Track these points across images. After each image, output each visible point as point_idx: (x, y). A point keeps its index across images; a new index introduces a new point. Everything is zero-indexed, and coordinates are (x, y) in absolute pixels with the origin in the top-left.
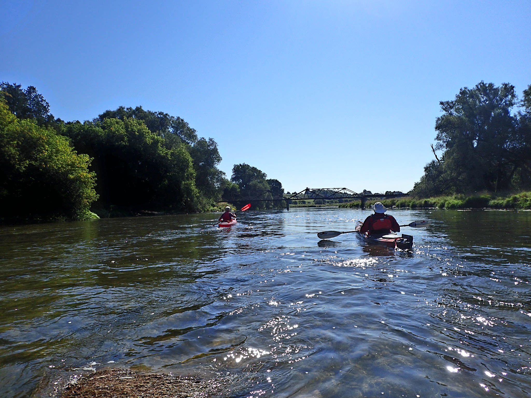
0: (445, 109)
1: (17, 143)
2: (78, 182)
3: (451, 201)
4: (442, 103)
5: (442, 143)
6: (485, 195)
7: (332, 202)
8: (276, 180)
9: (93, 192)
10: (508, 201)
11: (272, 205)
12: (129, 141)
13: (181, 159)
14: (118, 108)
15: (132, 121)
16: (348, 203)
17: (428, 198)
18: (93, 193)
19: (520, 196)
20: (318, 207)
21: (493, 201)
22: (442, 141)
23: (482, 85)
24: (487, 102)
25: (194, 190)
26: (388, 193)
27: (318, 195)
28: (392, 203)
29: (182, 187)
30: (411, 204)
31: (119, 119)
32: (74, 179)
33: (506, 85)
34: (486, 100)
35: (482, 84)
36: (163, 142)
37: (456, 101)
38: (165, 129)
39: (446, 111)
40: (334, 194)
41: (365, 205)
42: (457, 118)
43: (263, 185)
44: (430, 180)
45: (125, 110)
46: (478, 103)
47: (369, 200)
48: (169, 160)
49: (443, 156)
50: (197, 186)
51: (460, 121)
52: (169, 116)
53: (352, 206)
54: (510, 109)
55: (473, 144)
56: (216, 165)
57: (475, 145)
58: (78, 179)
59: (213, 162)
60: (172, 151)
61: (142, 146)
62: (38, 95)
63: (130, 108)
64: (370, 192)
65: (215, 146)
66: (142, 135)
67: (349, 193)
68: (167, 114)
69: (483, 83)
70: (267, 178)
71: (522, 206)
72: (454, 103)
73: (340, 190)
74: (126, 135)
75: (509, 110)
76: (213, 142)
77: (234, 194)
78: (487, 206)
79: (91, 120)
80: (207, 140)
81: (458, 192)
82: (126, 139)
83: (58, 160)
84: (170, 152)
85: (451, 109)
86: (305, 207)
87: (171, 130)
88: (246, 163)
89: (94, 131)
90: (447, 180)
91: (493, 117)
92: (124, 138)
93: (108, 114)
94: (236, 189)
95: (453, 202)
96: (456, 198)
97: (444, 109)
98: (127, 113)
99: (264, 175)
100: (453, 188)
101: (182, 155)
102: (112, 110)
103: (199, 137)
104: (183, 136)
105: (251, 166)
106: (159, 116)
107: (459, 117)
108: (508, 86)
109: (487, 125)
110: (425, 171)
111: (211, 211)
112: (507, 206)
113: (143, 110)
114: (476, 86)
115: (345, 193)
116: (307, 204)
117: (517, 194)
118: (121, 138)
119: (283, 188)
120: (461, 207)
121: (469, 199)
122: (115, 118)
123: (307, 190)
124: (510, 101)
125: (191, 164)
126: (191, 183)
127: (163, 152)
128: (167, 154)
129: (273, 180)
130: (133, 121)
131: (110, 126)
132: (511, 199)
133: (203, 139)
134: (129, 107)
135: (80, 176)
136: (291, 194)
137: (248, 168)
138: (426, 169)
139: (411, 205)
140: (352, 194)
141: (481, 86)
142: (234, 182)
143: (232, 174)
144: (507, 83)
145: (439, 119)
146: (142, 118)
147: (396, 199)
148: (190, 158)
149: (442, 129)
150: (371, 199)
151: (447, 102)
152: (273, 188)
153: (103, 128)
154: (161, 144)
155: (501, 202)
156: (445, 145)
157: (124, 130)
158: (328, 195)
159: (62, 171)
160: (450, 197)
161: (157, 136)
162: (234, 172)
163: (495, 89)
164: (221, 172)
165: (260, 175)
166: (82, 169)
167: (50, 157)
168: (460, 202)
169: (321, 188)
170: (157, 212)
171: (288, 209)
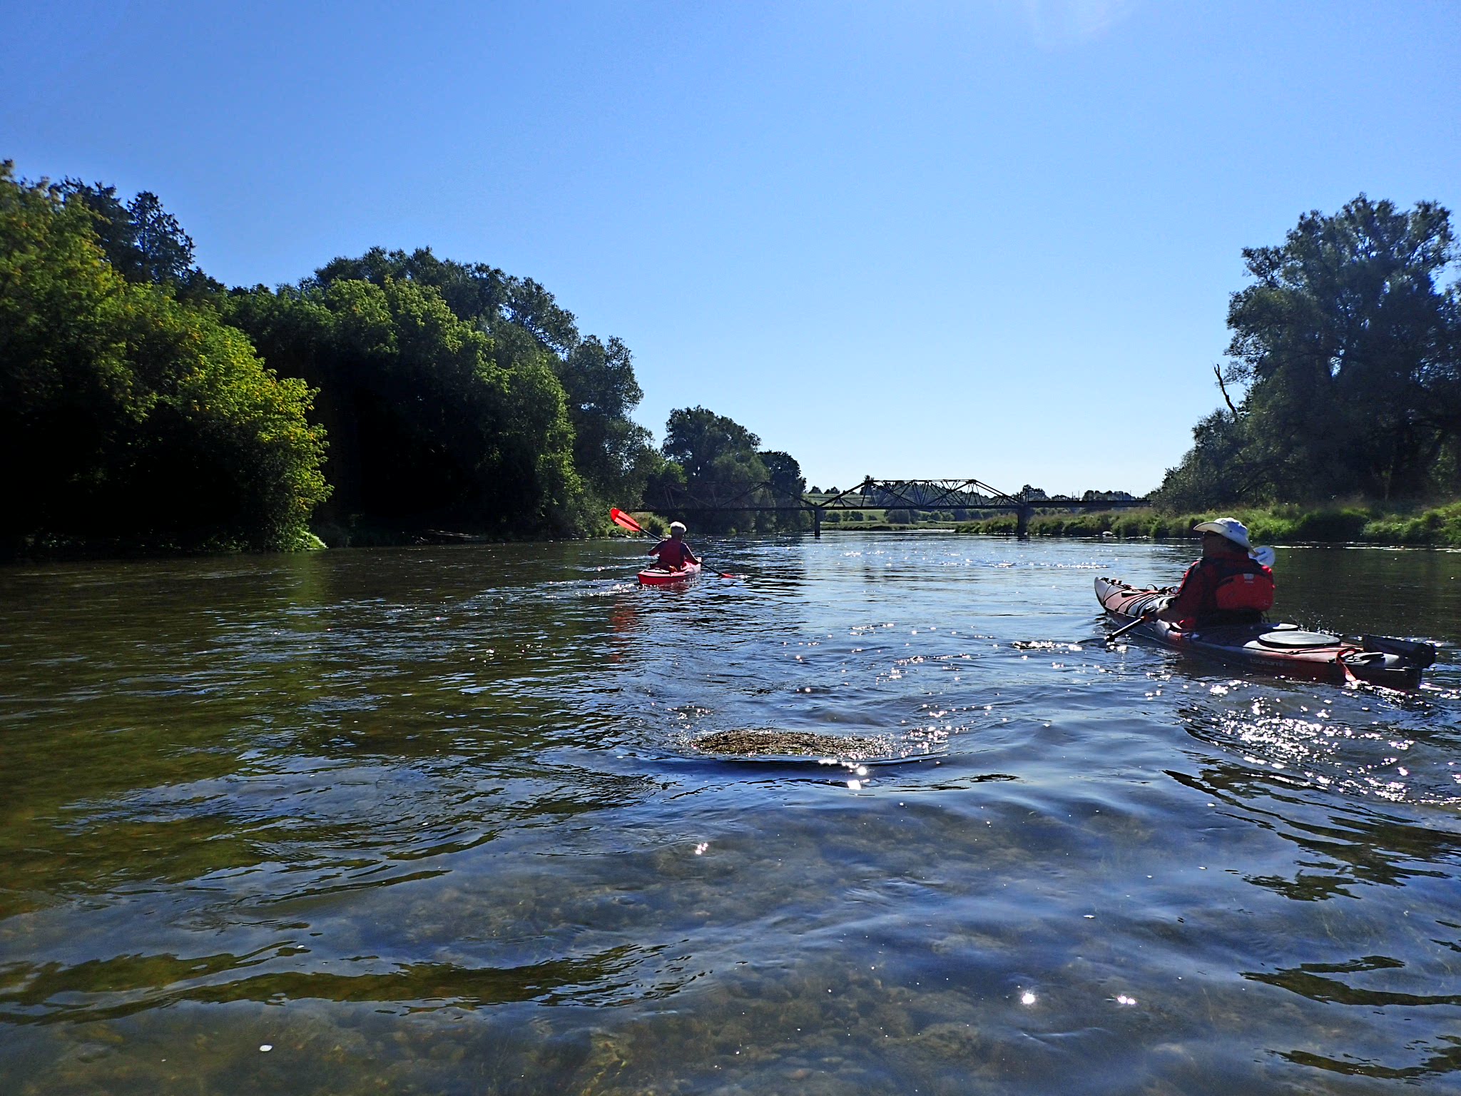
0: (1258, 271)
1: (129, 347)
2: (281, 451)
3: (1261, 523)
4: (1248, 253)
5: (1245, 364)
6: (1353, 507)
7: (935, 517)
8: (785, 454)
9: (316, 478)
10: (1416, 526)
11: (772, 521)
12: (401, 342)
13: (537, 394)
14: (368, 251)
15: (406, 289)
16: (981, 522)
17: (1201, 513)
18: (318, 480)
19: (1446, 511)
20: (896, 530)
21: (1374, 525)
22: (1244, 358)
23: (1360, 204)
24: (1374, 254)
25: (568, 477)
26: (1090, 495)
27: (899, 497)
28: (1103, 523)
29: (538, 469)
30: (1153, 528)
31: (372, 281)
32: (270, 442)
33: (1427, 207)
34: (1371, 248)
35: (1362, 203)
36: (489, 346)
37: (1288, 249)
38: (492, 311)
39: (1259, 274)
40: (944, 496)
41: (1028, 528)
42: (1286, 296)
43: (749, 467)
44: (1207, 463)
45: (387, 256)
46: (1347, 252)
47: (1038, 514)
48: (504, 395)
49: (1248, 399)
50: (578, 465)
51: (1294, 303)
52: (503, 275)
53: (993, 530)
54: (1433, 273)
55: (1328, 369)
56: (626, 412)
57: (1335, 371)
58: (282, 444)
59: (619, 404)
60: (512, 371)
61: (435, 358)
62: (165, 215)
63: (401, 253)
64: (1040, 492)
65: (626, 359)
66: (433, 327)
67: (983, 493)
68: (497, 271)
69: (1364, 201)
70: (762, 448)
71: (1450, 539)
72: (1282, 252)
73: (960, 484)
74: (393, 328)
75: (1433, 277)
76: (621, 347)
77: (672, 490)
78: (1359, 538)
79: (295, 284)
80: (605, 342)
81: (1283, 497)
82: (392, 338)
83: (231, 392)
84: (507, 374)
85: (1273, 269)
86: (861, 529)
87: (507, 313)
88: (704, 407)
89: (308, 314)
90: (1256, 465)
91: (1387, 296)
92: (388, 334)
93: (339, 269)
94: (676, 476)
95: (1266, 523)
96: (1275, 513)
97: (1253, 270)
98: (391, 265)
99: (752, 440)
100: (1271, 487)
101: (540, 383)
102: (351, 257)
103: (583, 334)
104: (540, 331)
105: (719, 413)
106: (477, 274)
107: (1294, 293)
108: (1432, 211)
109: (1369, 316)
110: (1195, 437)
111: (610, 535)
112: (1411, 539)
113: (433, 260)
114: (1345, 207)
115: (972, 493)
116: (865, 522)
117: (1439, 508)
118: (379, 334)
119: (802, 475)
120: (1286, 538)
121: (1310, 518)
122: (361, 278)
123: (869, 482)
124: (1437, 251)
125: (562, 408)
126: (562, 459)
127: (488, 375)
128: (499, 378)
129: (776, 453)
130: (410, 288)
131: (350, 303)
132: (1423, 518)
133: (592, 341)
134: (395, 250)
135: (288, 437)
136: (823, 491)
137: (709, 421)
138: (1200, 432)
139: (1152, 530)
140: (991, 496)
141: (1358, 209)
142: (671, 458)
143: (666, 435)
144: (1429, 200)
145: (1238, 296)
146: (433, 282)
147: (1113, 513)
148: (560, 390)
149: (1247, 325)
150: (1044, 512)
151: (1264, 251)
152: (776, 476)
153: (331, 305)
154: (485, 351)
155: (1395, 526)
156: (1251, 368)
157: (386, 314)
158: (929, 497)
159: (241, 423)
160: (1260, 511)
161: (473, 331)
162: (671, 430)
163: (1397, 217)
164: (640, 428)
165: (743, 440)
166: (290, 417)
167: (211, 383)
168: (1285, 525)
169: (906, 477)
170: (470, 534)
171: (817, 535)
